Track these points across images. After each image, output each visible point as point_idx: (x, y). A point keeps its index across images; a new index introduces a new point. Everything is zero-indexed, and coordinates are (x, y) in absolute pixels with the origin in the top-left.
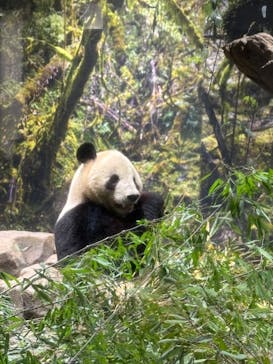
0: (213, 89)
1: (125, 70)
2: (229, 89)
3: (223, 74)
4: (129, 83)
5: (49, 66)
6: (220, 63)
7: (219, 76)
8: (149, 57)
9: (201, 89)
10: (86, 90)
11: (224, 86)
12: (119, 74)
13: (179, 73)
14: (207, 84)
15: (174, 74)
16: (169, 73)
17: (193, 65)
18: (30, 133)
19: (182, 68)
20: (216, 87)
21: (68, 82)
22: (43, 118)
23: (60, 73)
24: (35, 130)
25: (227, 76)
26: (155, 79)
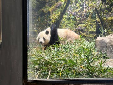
0: (98, 9)
1: (77, 4)
2: (102, 9)
3: (101, 5)
4: (79, 7)
5: (58, 3)
6: (100, 3)
7: (100, 6)
8: (83, 2)
9: (96, 9)
10: (68, 9)
11: (101, 8)
12: (76, 5)
13: (91, 5)
14: (97, 8)
15: (89, 5)
16: (88, 5)
17: (94, 3)
18: (53, 18)
19: (91, 4)
20: (99, 8)
21: (63, 7)
22: (57, 15)
23: (61, 5)
24: (54, 18)
25: (102, 6)
26: (85, 6)
